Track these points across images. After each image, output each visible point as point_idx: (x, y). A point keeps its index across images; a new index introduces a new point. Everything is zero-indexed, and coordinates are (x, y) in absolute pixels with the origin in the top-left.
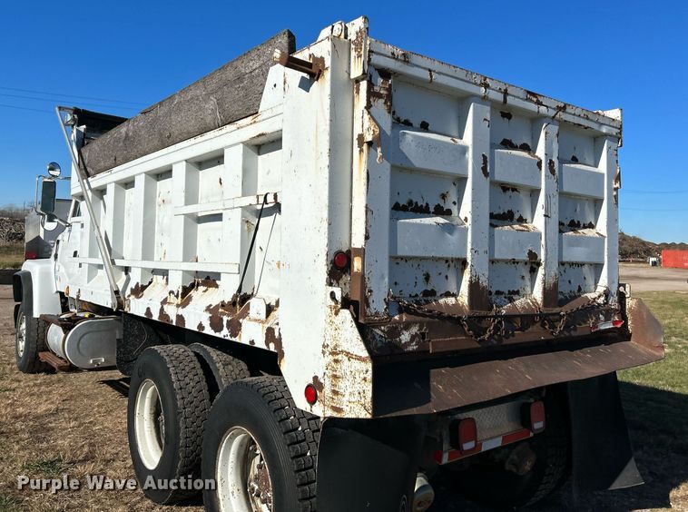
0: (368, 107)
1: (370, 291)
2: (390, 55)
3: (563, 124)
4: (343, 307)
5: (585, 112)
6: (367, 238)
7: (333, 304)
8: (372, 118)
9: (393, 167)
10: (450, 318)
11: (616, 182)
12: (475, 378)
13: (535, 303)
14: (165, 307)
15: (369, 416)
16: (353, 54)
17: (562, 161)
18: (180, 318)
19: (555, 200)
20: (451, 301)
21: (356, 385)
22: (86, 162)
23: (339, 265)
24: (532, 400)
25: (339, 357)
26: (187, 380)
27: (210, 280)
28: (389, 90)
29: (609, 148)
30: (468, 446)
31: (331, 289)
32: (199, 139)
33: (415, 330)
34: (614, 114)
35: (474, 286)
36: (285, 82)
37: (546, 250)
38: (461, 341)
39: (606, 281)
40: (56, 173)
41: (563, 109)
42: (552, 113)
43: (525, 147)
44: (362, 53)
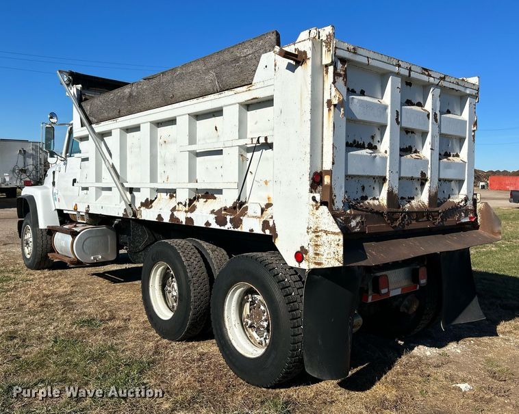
0: (334, 82)
1: (335, 196)
2: (346, 49)
3: (443, 88)
4: (321, 205)
5: (456, 80)
6: (333, 164)
7: (314, 203)
8: (337, 89)
9: (347, 119)
10: (377, 213)
11: (474, 126)
12: (392, 249)
13: (424, 205)
14: (175, 213)
15: (341, 265)
16: (324, 49)
17: (441, 113)
18: (189, 220)
19: (437, 139)
20: (376, 202)
21: (332, 248)
22: (88, 113)
23: (316, 181)
24: (418, 267)
25: (320, 234)
26: (192, 260)
27: (209, 194)
28: (345, 71)
29: (470, 103)
30: (384, 291)
31: (312, 195)
32: (201, 99)
33: (358, 219)
34: (474, 80)
35: (390, 194)
36: (275, 65)
37: (431, 171)
38: (383, 227)
39: (466, 191)
40: (54, 120)
41: (443, 79)
42: (437, 82)
43: (419, 105)
44: (331, 49)
